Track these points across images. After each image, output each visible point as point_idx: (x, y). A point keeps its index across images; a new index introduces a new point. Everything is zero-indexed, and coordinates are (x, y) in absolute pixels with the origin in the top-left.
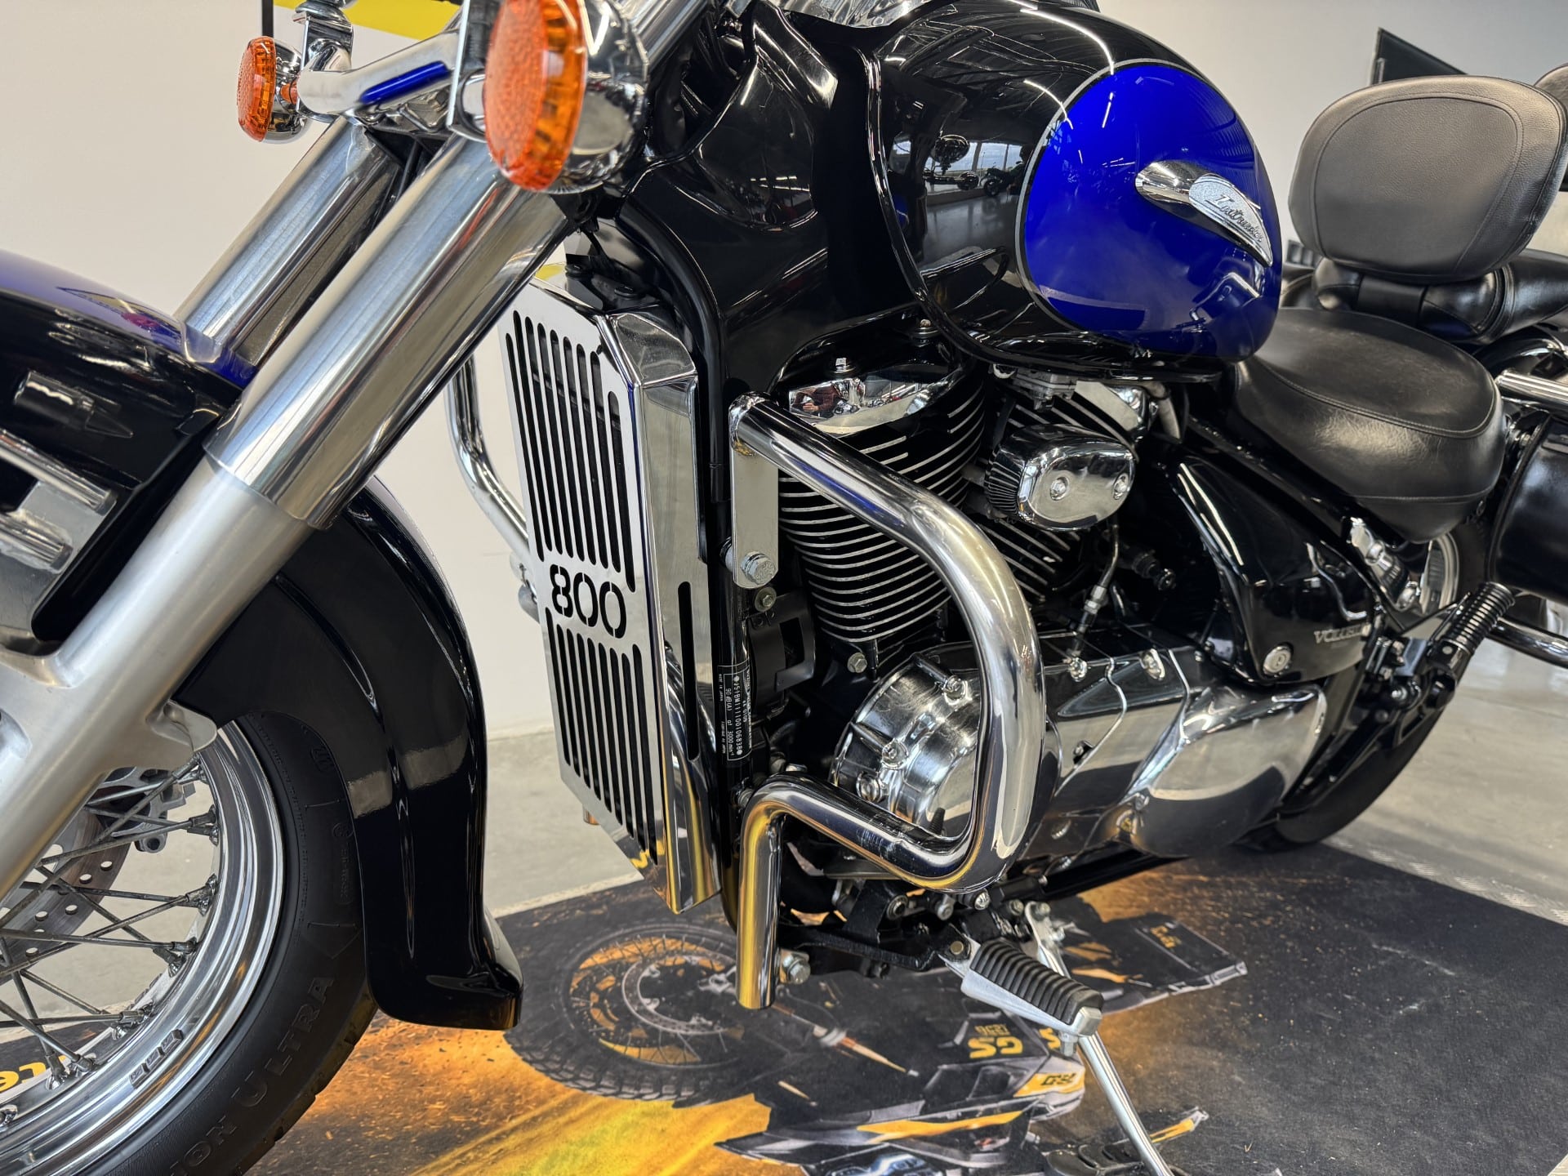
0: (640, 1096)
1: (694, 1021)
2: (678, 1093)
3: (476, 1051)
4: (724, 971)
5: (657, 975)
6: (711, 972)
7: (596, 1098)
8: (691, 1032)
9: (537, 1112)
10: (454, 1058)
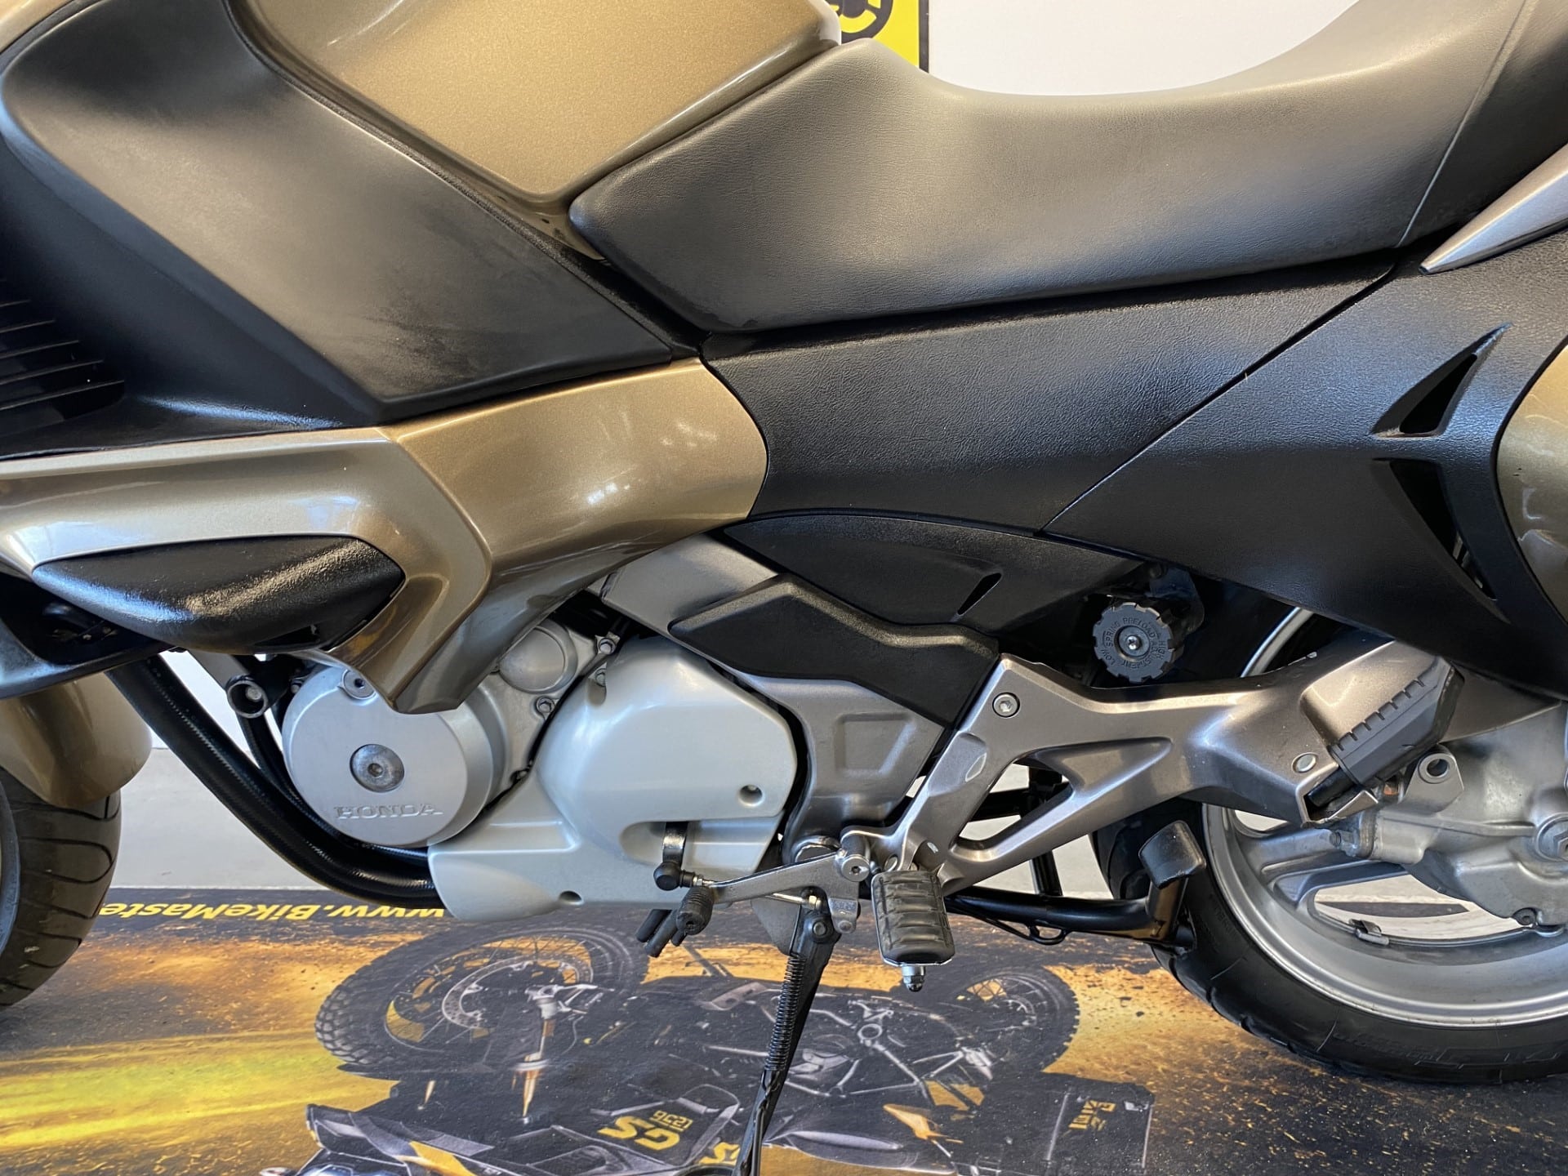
0: (333, 1050)
1: (470, 1014)
6: (560, 981)
8: (455, 1021)
9: (269, 1033)
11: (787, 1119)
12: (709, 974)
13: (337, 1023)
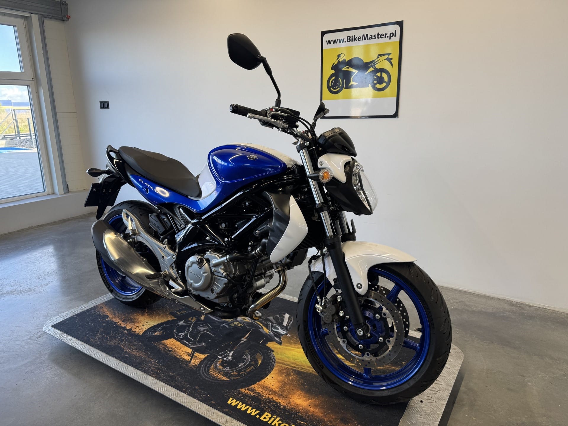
13: (271, 364)
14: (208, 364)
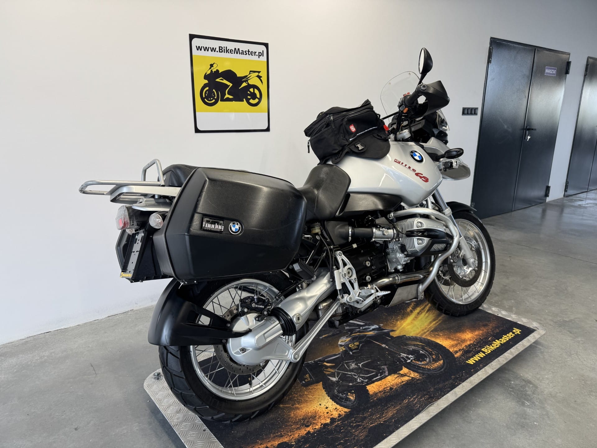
0: (412, 336)
1: (411, 349)
2: (406, 337)
3: (445, 343)
4: (412, 360)
5: (425, 359)
6: (414, 360)
7: (418, 336)
8: (410, 347)
9: (425, 334)
10: (447, 342)
11: (343, 356)
12: (398, 372)
14: (418, 368)
